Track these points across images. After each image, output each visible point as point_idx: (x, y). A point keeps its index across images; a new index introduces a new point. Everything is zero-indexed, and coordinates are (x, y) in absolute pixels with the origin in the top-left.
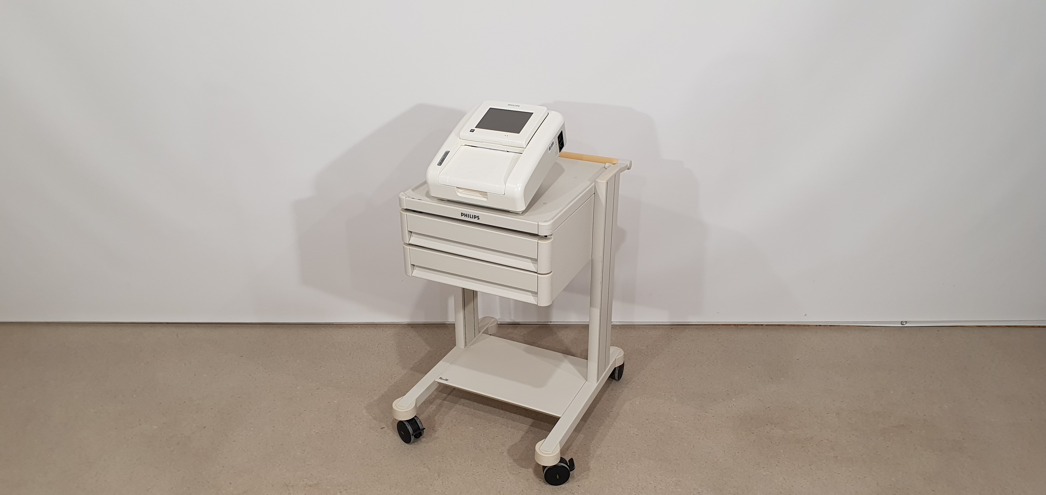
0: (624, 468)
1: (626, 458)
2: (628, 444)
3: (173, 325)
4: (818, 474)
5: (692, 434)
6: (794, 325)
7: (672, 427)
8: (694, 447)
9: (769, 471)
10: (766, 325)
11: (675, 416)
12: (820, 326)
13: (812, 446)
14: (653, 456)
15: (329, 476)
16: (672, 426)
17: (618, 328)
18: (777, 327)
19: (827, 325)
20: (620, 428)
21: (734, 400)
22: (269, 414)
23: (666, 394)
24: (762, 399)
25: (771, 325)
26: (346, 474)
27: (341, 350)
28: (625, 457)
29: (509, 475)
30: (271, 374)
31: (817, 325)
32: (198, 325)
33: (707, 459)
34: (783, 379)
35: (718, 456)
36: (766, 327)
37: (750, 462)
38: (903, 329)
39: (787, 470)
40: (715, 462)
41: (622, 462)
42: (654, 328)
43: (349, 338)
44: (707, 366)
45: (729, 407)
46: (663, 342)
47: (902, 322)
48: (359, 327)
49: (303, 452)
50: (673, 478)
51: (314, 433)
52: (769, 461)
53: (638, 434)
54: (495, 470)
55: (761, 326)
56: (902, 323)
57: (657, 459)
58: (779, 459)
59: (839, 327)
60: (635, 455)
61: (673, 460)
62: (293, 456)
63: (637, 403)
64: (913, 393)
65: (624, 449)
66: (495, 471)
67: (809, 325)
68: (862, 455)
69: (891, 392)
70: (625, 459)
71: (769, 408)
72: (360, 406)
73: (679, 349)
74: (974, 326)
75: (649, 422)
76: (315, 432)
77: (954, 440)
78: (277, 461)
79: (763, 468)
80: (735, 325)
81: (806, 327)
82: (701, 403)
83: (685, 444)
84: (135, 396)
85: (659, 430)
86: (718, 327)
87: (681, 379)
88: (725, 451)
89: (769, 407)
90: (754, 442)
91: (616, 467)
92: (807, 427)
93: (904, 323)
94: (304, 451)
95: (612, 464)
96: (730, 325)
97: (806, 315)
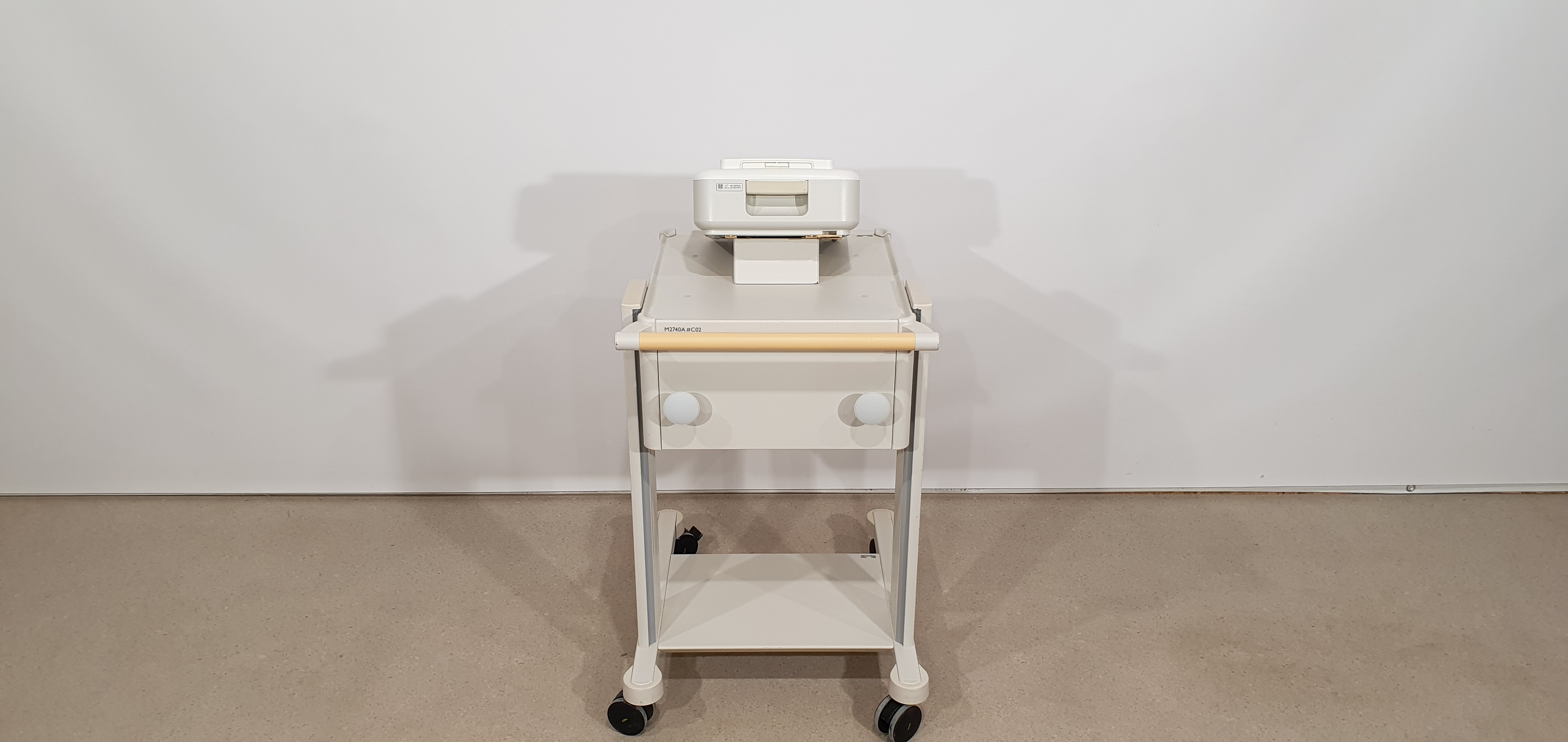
0: (1009, 714)
1: (1011, 699)
2: (1012, 677)
3: (282, 497)
4: (1311, 721)
5: (1108, 661)
6: (1244, 493)
7: (1076, 650)
8: (1113, 680)
9: (1235, 717)
10: (1202, 493)
11: (1080, 633)
12: (1283, 493)
13: (1295, 676)
14: (1053, 694)
15: (545, 730)
16: (1077, 648)
17: (975, 498)
18: (1219, 495)
19: (1294, 493)
20: (997, 651)
21: (1167, 606)
22: (443, 634)
23: (1062, 600)
24: (1209, 605)
25: (1209, 492)
26: (572, 728)
27: (548, 535)
28: (1009, 697)
29: (830, 727)
30: (440, 572)
31: (1278, 493)
32: (321, 498)
33: (1136, 699)
34: (1239, 575)
35: (1154, 694)
36: (1201, 495)
37: (1204, 702)
38: (1409, 497)
39: (1262, 714)
40: (1149, 702)
41: (1006, 705)
42: (1030, 498)
43: (559, 516)
44: (1120, 555)
45: (1161, 617)
46: (1047, 519)
47: (1409, 486)
48: (574, 499)
49: (502, 693)
50: (1087, 728)
51: (517, 664)
52: (1233, 700)
53: (1025, 661)
54: (808, 719)
55: (1193, 495)
56: (1408, 488)
57: (1060, 700)
58: (1248, 697)
59: (1311, 495)
60: (1024, 694)
61: (1085, 701)
62: (486, 700)
63: (1018, 613)
64: (1440, 595)
65: (1005, 685)
66: (807, 721)
67: (1266, 493)
68: (1376, 691)
69: (1407, 593)
70: (1009, 701)
71: (1223, 620)
72: (585, 620)
73: (1073, 529)
74: (1518, 493)
75: (1040, 642)
76: (517, 661)
77: (1514, 667)
78: (461, 709)
79: (1226, 711)
80: (1154, 493)
81: (1263, 495)
82: (1117, 613)
83: (1100, 676)
84: (226, 608)
85: (1056, 655)
86: (1128, 495)
87: (1081, 576)
88: (1162, 687)
89: (1222, 618)
90: (1206, 671)
91: (996, 713)
92: (1284, 648)
93: (1412, 489)
94: (503, 691)
95: (990, 708)
96: (1146, 493)
97: (1263, 476)
